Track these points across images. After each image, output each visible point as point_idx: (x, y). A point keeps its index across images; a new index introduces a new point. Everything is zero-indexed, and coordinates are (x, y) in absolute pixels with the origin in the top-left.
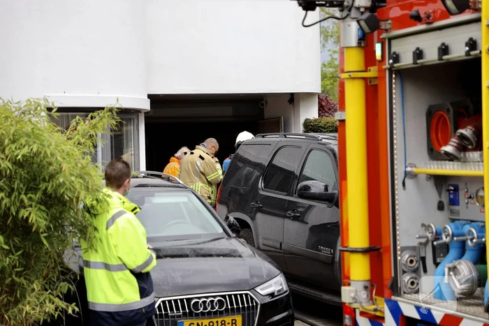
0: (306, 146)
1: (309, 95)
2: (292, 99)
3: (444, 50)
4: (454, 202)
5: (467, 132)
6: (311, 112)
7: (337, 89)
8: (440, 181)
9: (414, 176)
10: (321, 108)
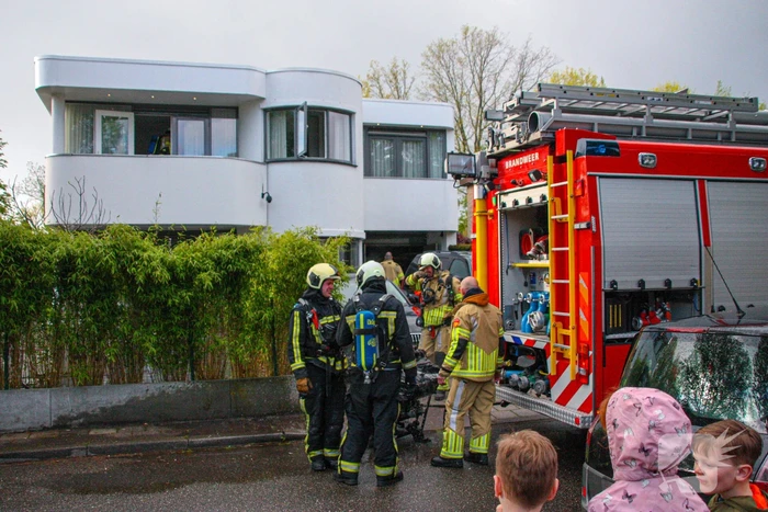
0: (451, 258)
1: (451, 232)
2: (443, 234)
3: (529, 200)
4: (533, 282)
5: (540, 243)
6: (452, 241)
7: (471, 220)
8: (526, 270)
9: (513, 268)
10: (458, 239)
